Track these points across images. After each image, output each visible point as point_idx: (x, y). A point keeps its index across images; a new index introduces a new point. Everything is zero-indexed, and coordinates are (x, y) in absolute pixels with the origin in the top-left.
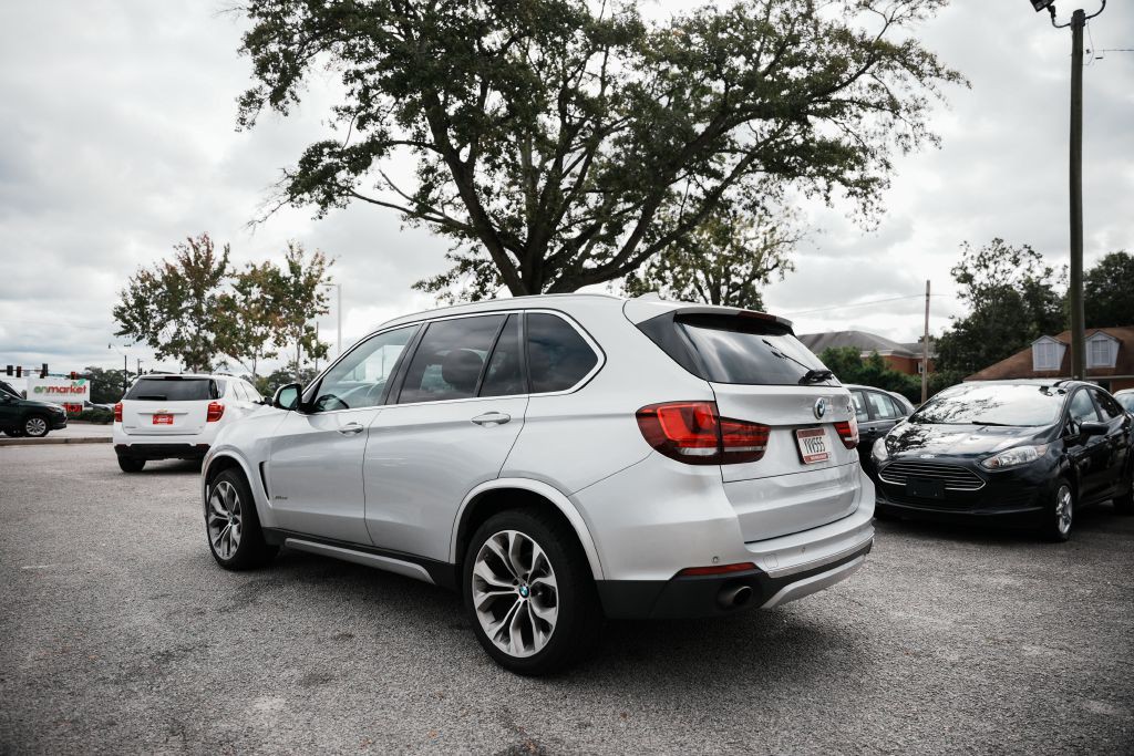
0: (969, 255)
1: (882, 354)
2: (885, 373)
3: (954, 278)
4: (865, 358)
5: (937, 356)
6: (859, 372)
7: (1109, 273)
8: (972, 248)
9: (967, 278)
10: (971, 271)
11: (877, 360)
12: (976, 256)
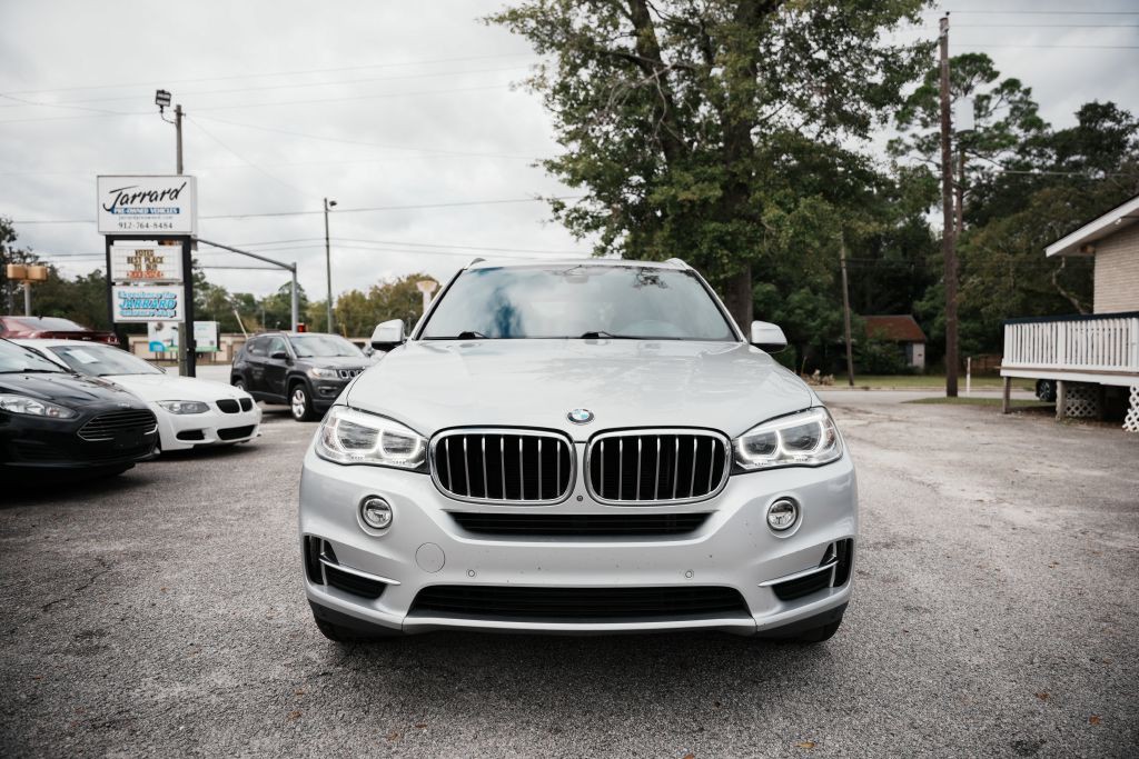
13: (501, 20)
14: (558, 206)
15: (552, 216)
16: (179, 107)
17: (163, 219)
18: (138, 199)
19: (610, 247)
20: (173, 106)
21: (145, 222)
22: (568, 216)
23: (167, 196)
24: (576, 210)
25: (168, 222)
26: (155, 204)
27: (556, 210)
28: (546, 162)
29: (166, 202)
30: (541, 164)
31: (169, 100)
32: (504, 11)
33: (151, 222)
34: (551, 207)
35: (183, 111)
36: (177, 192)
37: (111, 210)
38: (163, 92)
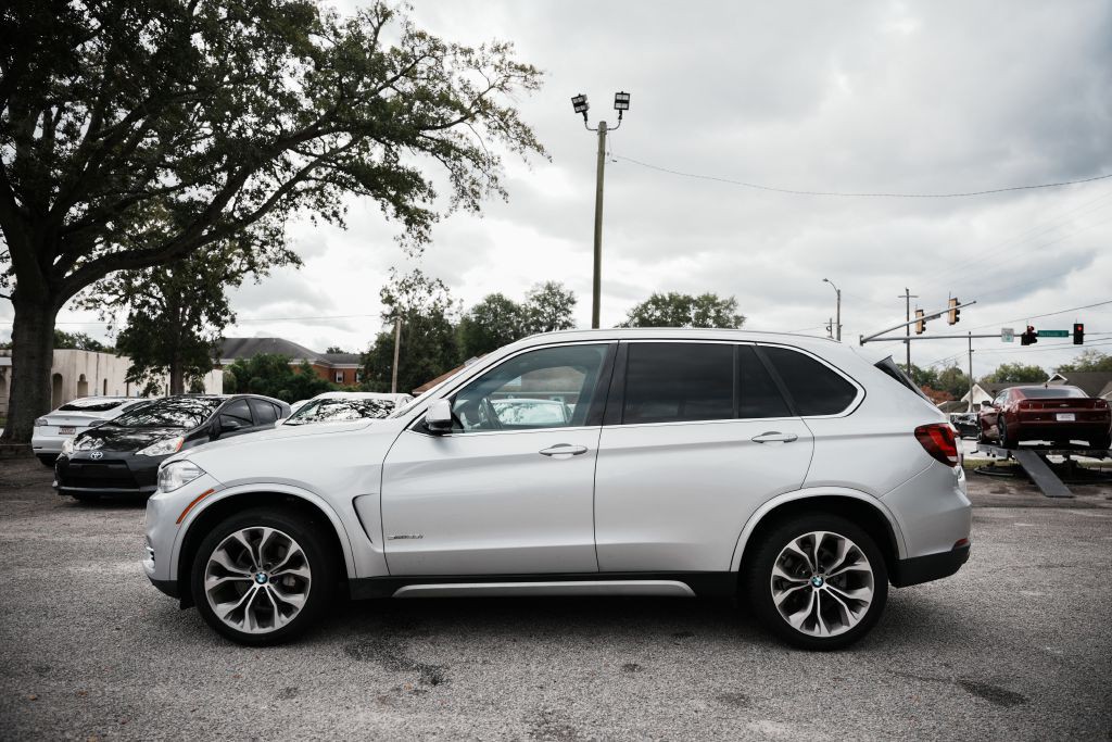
0: (394, 280)
1: (312, 362)
2: (313, 381)
3: (381, 298)
4: (295, 366)
5: (362, 367)
6: (289, 378)
7: (490, 309)
8: (398, 274)
9: (389, 300)
10: (396, 294)
11: (306, 367)
12: (400, 282)
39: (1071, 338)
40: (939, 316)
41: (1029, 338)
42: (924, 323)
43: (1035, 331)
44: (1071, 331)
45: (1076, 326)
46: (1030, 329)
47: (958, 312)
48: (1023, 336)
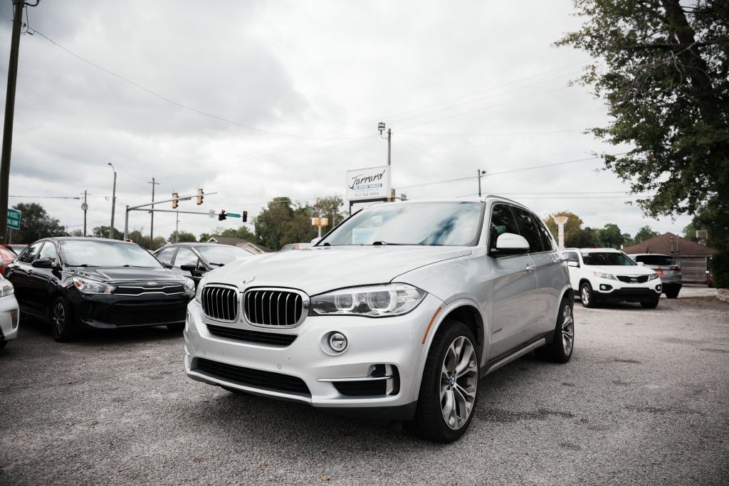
13: (565, 42)
14: (609, 159)
15: (605, 166)
16: (390, 130)
17: (374, 190)
18: (364, 181)
19: (647, 185)
20: (387, 130)
21: (366, 193)
22: (617, 165)
23: (377, 178)
24: (622, 160)
25: (377, 191)
26: (372, 183)
27: (608, 162)
28: (594, 130)
29: (376, 181)
30: (590, 131)
31: (384, 127)
32: (566, 37)
33: (369, 192)
34: (604, 160)
35: (392, 132)
36: (381, 175)
37: (352, 188)
38: (381, 123)
39: (242, 218)
40: (190, 198)
41: (222, 217)
42: (177, 202)
43: (225, 213)
44: (242, 215)
45: (244, 212)
46: (223, 212)
47: (202, 198)
48: (220, 215)
